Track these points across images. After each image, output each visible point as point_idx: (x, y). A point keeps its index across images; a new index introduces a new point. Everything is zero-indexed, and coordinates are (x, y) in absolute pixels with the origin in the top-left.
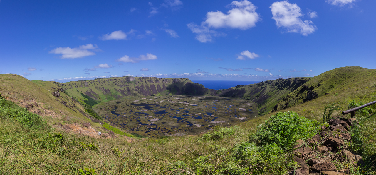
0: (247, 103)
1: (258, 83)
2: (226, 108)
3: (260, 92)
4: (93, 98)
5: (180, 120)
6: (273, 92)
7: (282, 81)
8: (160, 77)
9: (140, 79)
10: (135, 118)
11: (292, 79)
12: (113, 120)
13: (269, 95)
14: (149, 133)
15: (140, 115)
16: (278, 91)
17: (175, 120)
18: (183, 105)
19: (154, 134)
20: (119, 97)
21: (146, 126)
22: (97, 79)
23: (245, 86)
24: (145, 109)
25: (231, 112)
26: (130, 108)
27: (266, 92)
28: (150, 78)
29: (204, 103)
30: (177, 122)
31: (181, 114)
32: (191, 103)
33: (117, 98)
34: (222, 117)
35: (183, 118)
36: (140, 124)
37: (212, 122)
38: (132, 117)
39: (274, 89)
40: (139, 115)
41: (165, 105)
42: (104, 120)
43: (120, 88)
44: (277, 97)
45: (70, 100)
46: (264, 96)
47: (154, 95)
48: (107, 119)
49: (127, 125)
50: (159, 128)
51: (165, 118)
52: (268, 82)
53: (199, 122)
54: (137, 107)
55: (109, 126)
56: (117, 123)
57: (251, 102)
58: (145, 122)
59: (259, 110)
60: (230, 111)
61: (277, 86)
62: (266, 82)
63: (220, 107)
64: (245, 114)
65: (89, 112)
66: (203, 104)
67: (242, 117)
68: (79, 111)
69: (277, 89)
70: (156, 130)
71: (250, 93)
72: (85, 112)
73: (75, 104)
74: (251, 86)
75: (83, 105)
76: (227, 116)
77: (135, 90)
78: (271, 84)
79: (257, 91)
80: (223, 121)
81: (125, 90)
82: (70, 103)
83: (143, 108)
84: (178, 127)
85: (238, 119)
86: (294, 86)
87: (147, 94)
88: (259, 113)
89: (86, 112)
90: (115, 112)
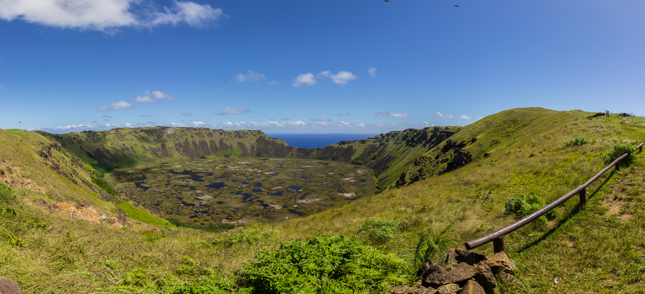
0: (357, 170)
1: (374, 137)
2: (322, 177)
3: (377, 152)
4: (106, 161)
5: (248, 198)
6: (399, 151)
7: (414, 133)
8: (215, 129)
9: (182, 131)
10: (174, 194)
11: (430, 129)
12: (138, 198)
13: (393, 156)
14: (196, 219)
15: (183, 189)
16: (407, 149)
17: (240, 197)
18: (253, 174)
19: (205, 220)
20: (149, 160)
21: (191, 207)
22: (114, 129)
23: (353, 142)
24: (191, 180)
25: (330, 185)
26: (166, 177)
27: (387, 151)
28: (200, 129)
29: (287, 171)
30: (243, 201)
31: (248, 189)
32: (266, 170)
33: (145, 161)
34: (316, 192)
35: (251, 196)
36: (182, 205)
37: (300, 201)
38: (169, 193)
39: (400, 145)
40: (181, 190)
41: (224, 174)
42: (122, 197)
43: (150, 146)
44: (406, 159)
45: (68, 163)
46: (385, 158)
47: (205, 158)
48: (129, 195)
49: (161, 205)
50: (212, 210)
51: (223, 195)
52: (392, 135)
53: (279, 201)
54: (178, 176)
55: (130, 207)
56: (143, 203)
57: (364, 168)
58: (190, 201)
59: (376, 180)
60: (329, 183)
61: (405, 142)
62: (388, 135)
63: (314, 177)
64: (353, 188)
65: (99, 183)
66: (284, 172)
67: (349, 193)
68: (81, 182)
69: (405, 147)
70: (208, 214)
71: (363, 154)
72: (91, 182)
73: (76, 169)
74: (363, 142)
75: (90, 171)
76: (324, 190)
77: (175, 149)
78: (396, 137)
79: (373, 149)
80: (317, 200)
81: (159, 149)
82: (68, 168)
83: (188, 178)
84: (243, 209)
85: (342, 196)
86: (434, 140)
87: (195, 156)
88: (377, 185)
89: (93, 184)
90: (142, 185)
